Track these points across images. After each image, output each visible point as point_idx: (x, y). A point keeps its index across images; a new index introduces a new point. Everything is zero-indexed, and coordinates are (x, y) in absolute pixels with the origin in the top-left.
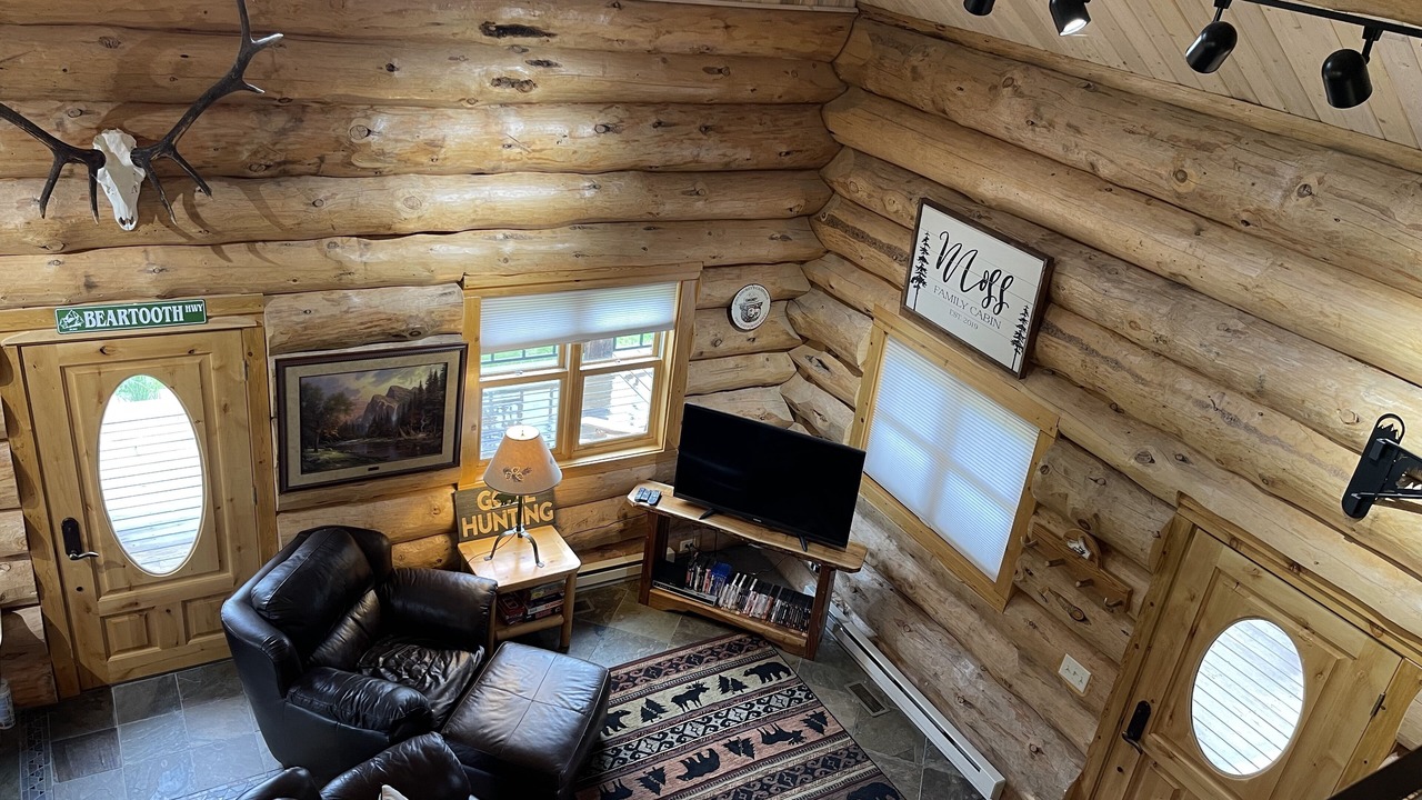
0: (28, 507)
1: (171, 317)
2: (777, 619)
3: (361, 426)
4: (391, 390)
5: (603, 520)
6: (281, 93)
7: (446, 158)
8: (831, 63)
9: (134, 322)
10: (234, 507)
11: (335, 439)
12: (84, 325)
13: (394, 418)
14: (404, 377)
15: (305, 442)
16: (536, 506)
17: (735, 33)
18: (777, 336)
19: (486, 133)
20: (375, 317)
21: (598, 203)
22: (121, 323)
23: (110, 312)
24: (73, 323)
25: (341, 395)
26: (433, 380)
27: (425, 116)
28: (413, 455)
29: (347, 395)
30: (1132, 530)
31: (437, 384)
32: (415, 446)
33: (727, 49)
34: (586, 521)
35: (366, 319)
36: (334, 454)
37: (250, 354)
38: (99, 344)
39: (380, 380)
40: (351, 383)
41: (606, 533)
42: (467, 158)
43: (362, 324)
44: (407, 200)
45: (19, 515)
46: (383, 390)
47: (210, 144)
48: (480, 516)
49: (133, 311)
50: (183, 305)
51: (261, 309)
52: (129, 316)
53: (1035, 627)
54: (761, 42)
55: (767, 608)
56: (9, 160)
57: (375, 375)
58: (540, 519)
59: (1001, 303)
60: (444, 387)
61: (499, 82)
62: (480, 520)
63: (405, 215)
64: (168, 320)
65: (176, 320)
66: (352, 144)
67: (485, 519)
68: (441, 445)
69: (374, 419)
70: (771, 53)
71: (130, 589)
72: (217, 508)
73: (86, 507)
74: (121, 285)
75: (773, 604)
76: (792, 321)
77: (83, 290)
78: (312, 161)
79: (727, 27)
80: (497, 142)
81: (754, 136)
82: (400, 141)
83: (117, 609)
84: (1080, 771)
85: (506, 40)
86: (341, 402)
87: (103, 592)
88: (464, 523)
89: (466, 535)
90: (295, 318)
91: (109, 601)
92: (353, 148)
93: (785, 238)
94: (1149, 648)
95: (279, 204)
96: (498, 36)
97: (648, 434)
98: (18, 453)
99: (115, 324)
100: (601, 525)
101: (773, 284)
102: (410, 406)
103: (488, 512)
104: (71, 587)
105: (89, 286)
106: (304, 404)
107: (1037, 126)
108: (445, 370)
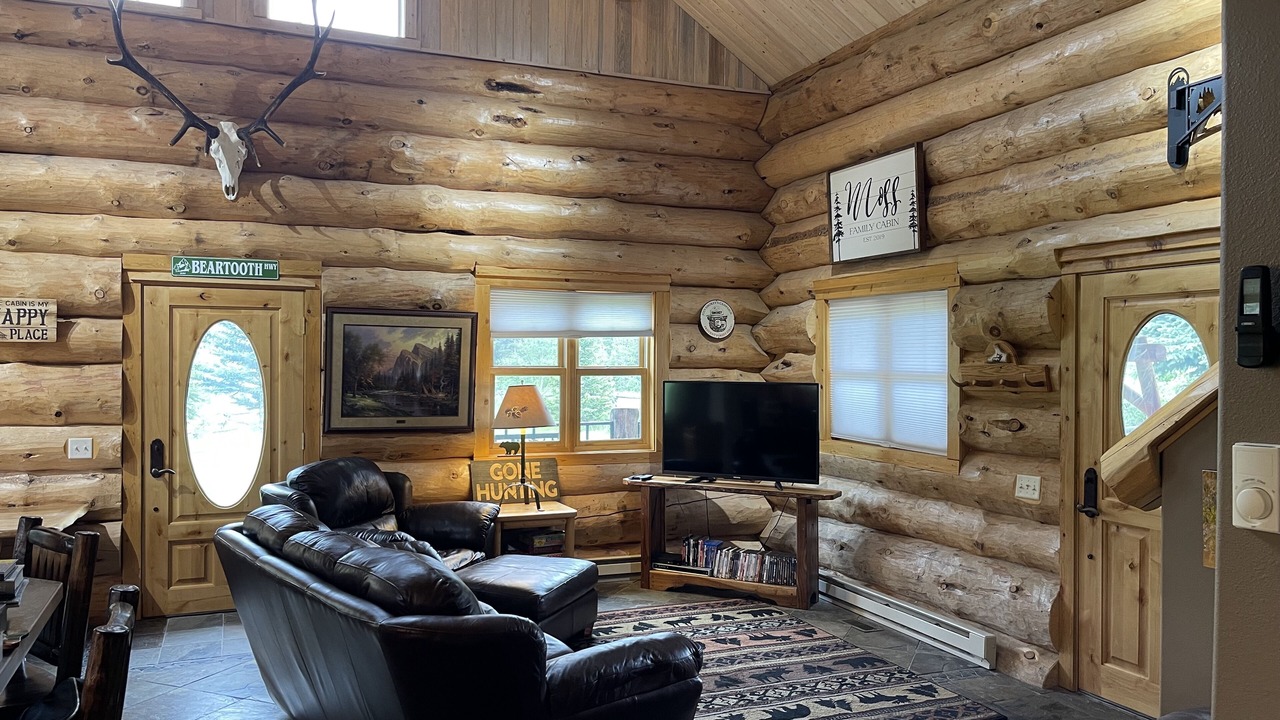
0: (127, 423)
1: (254, 272)
2: (769, 577)
3: (391, 379)
4: (417, 348)
5: (605, 509)
6: (343, 113)
7: (460, 171)
8: (756, 130)
9: (227, 273)
10: (286, 449)
11: (370, 387)
12: (191, 270)
13: (418, 375)
14: (427, 336)
15: (346, 388)
16: (542, 483)
17: (675, 100)
18: (745, 350)
19: (491, 155)
20: (406, 288)
21: (579, 216)
22: (217, 273)
23: (211, 263)
24: (183, 268)
25: (376, 346)
26: (449, 342)
27: (445, 141)
28: (434, 414)
29: (380, 346)
30: (1030, 306)
31: (453, 348)
32: (435, 405)
33: (670, 113)
34: (588, 508)
35: (398, 289)
36: (369, 402)
37: (309, 311)
38: (200, 290)
39: (407, 337)
40: (383, 335)
41: (608, 522)
42: (476, 172)
43: (395, 292)
44: (430, 196)
45: (119, 429)
46: (409, 346)
47: (293, 145)
48: (492, 485)
49: (227, 263)
50: (263, 263)
51: (319, 273)
52: (224, 268)
53: (988, 469)
54: (696, 108)
55: (758, 568)
56: (156, 143)
57: (404, 331)
58: (546, 495)
59: (895, 202)
60: (459, 352)
61: (498, 118)
62: (492, 488)
63: (429, 206)
64: (251, 274)
65: (256, 274)
66: (391, 151)
67: (496, 488)
68: (457, 408)
69: (402, 373)
70: (706, 118)
71: (197, 517)
72: (273, 450)
73: (172, 432)
74: (221, 243)
75: (763, 562)
76: (757, 339)
77: (194, 244)
78: (363, 165)
79: (668, 95)
80: (499, 161)
81: (699, 175)
82: (427, 154)
83: (184, 535)
84: (1058, 587)
85: (504, 93)
86: (375, 352)
87: (174, 518)
88: (478, 488)
89: (479, 498)
90: (344, 282)
91: (179, 527)
92: (393, 156)
93: (737, 260)
94: (1077, 413)
95: (337, 192)
96: (498, 90)
97: (642, 440)
98: (127, 374)
99: (213, 272)
100: (603, 513)
101: (735, 302)
102: (431, 364)
103: (499, 481)
104: (149, 508)
105: (199, 241)
106: (347, 350)
107: (891, 65)
108: (460, 335)
